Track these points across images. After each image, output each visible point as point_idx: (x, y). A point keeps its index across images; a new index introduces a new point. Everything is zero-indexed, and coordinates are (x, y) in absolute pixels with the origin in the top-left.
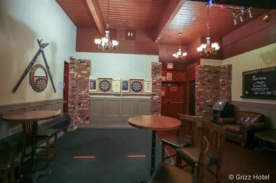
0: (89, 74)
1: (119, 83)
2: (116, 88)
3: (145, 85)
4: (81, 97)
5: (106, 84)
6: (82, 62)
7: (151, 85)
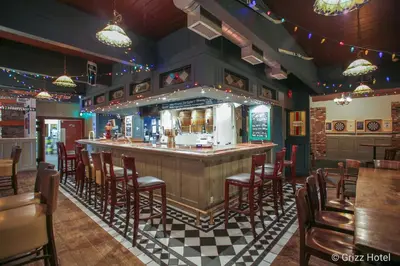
0: (324, 118)
1: (353, 124)
2: (351, 128)
3: (384, 126)
4: (318, 136)
5: (341, 125)
6: (318, 109)
7: (390, 125)
